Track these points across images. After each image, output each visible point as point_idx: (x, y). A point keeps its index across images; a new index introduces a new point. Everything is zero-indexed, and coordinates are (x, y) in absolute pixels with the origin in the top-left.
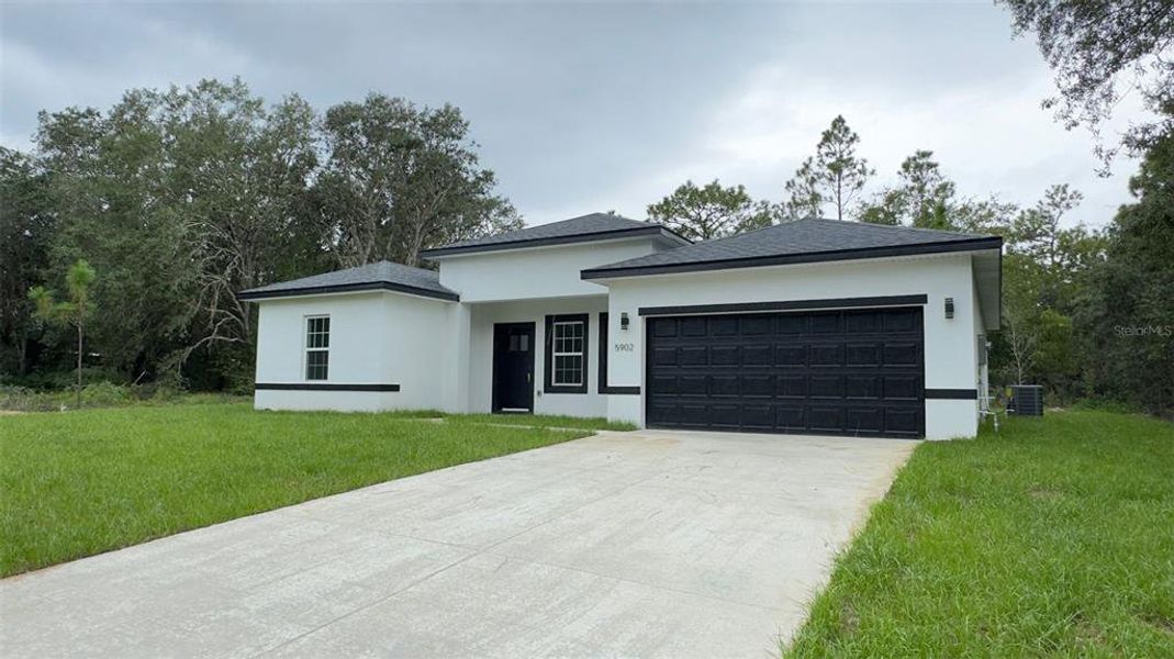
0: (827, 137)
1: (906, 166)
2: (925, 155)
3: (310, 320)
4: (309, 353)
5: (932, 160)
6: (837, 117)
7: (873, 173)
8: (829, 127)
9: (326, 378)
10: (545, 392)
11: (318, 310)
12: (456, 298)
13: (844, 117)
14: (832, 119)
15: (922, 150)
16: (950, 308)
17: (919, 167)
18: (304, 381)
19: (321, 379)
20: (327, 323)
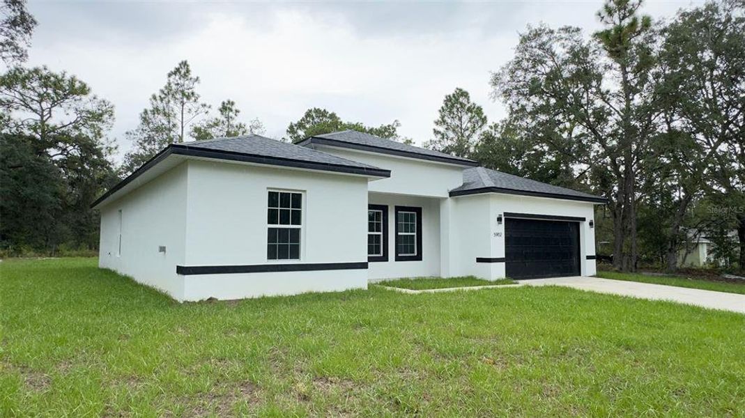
3: (270, 193)
9: (297, 257)
18: (264, 260)
19: (287, 258)
20: (297, 199)
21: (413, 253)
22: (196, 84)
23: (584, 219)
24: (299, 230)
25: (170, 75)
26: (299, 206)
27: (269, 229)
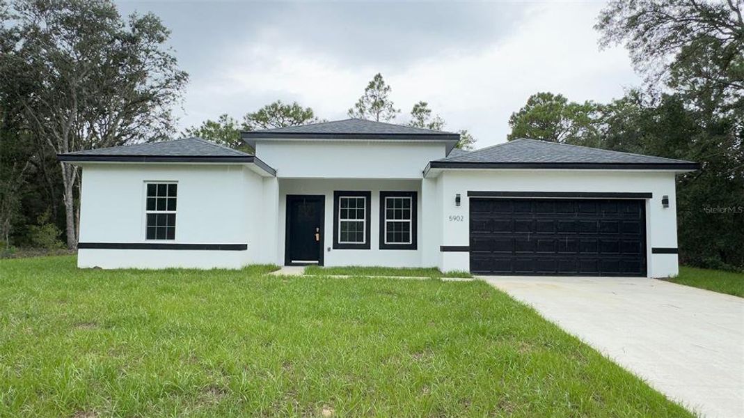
0: (372, 85)
1: (415, 110)
2: (424, 105)
3: (149, 185)
4: (149, 215)
5: (426, 108)
6: (378, 74)
7: (399, 111)
8: (372, 79)
9: (173, 238)
10: (334, 248)
11: (162, 176)
12: (274, 172)
13: (382, 75)
14: (375, 75)
15: (423, 102)
16: (665, 202)
17: (421, 111)
18: (143, 240)
19: (165, 239)
20: (173, 189)
21: (409, 241)
22: (388, 92)
23: (650, 195)
24: (174, 215)
25: (367, 90)
26: (175, 195)
27: (148, 214)
